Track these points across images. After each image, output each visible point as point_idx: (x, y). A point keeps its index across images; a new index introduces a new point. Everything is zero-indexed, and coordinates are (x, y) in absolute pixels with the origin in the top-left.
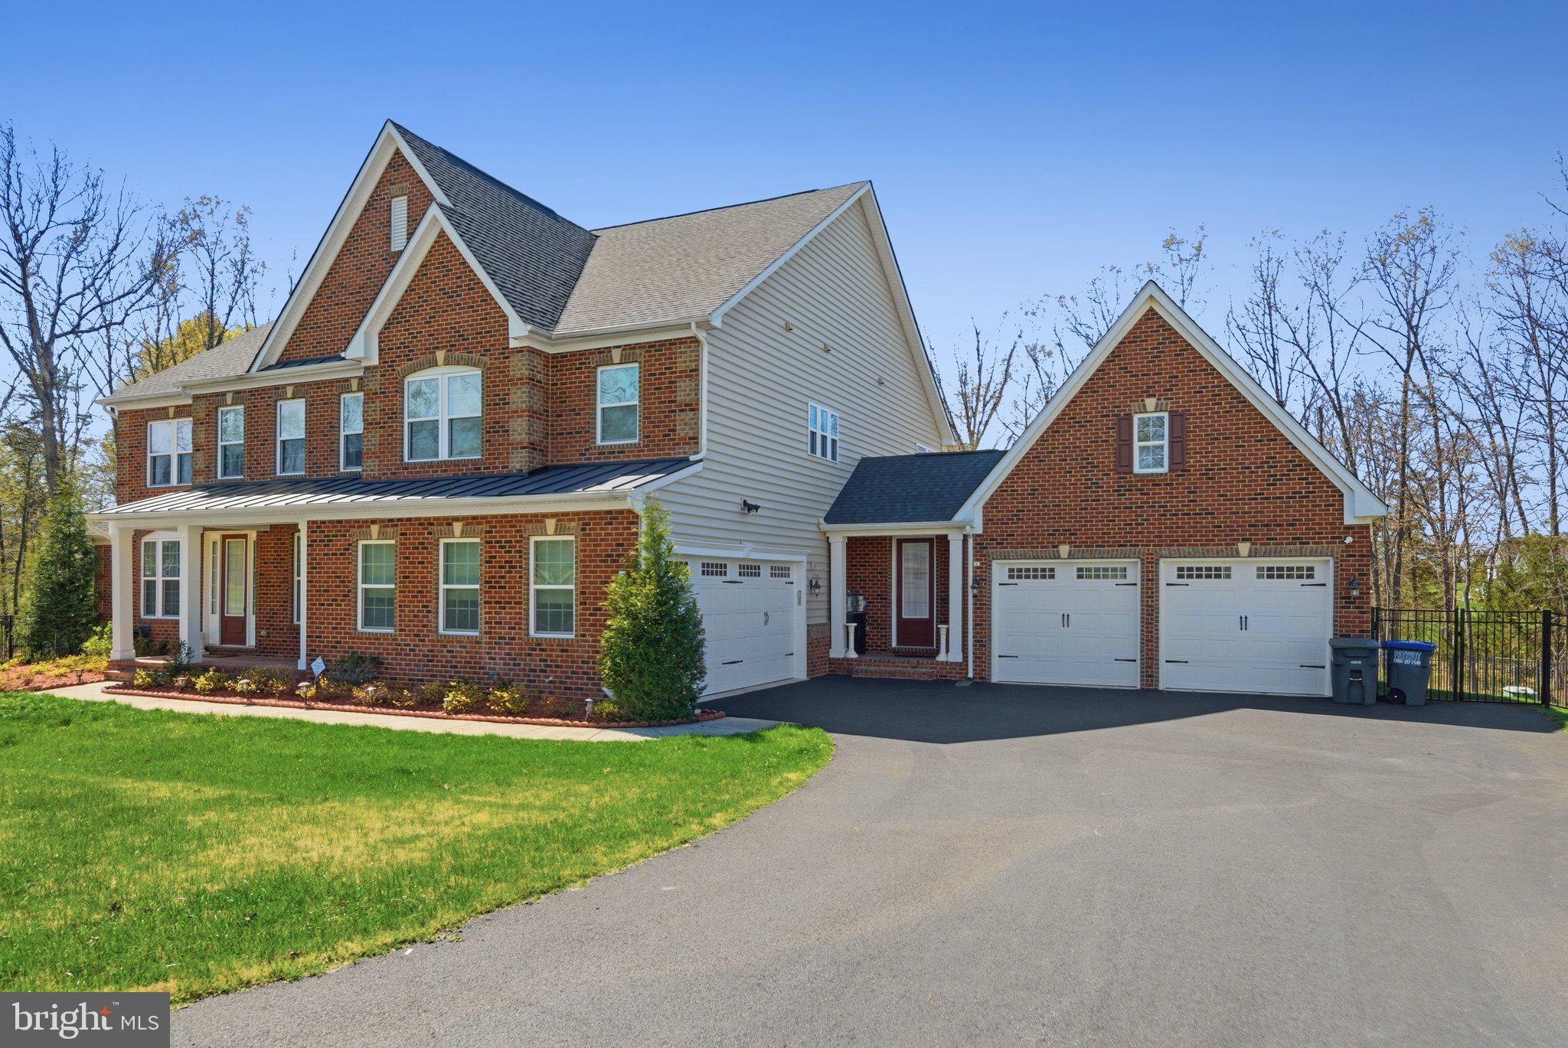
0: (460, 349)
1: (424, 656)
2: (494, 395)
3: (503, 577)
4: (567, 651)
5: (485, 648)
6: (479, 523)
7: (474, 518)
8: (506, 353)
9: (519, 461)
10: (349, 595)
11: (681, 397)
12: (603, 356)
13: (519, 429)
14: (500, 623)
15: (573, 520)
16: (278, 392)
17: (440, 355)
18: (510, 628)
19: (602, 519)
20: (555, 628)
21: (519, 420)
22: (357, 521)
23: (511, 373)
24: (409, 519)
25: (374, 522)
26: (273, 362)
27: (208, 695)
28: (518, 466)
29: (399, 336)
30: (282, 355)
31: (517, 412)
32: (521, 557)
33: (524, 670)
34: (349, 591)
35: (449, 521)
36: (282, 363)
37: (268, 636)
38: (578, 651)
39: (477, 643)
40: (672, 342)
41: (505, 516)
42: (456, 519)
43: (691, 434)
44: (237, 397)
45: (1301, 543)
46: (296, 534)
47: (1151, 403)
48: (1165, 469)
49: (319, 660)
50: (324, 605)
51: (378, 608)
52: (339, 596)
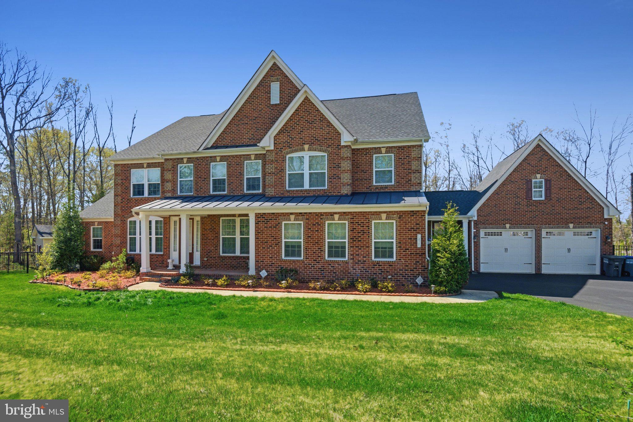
0: (314, 144)
1: (319, 268)
2: (334, 165)
3: (360, 237)
4: (392, 266)
5: (350, 265)
6: (347, 215)
7: (344, 213)
8: (339, 147)
9: (346, 190)
10: (278, 244)
11: (413, 168)
12: (378, 150)
13: (346, 178)
14: (359, 255)
15: (395, 214)
16: (213, 159)
17: (306, 147)
18: (363, 257)
19: (409, 214)
20: (384, 256)
21: (346, 174)
22: (283, 213)
23: (342, 155)
24: (310, 213)
25: (292, 214)
26: (209, 146)
27: (224, 287)
28: (346, 192)
29: (284, 138)
30: (214, 143)
31: (345, 171)
32: (369, 229)
33: (371, 273)
34: (279, 242)
35: (332, 214)
36: (213, 147)
37: (207, 260)
38: (397, 266)
39: (346, 263)
40: (409, 147)
41: (361, 212)
42: (336, 213)
43: (419, 182)
44: (190, 160)
45: (590, 224)
46: (221, 218)
47: (538, 176)
48: (543, 198)
49: (264, 271)
50: (265, 248)
51: (292, 249)
52: (273, 244)
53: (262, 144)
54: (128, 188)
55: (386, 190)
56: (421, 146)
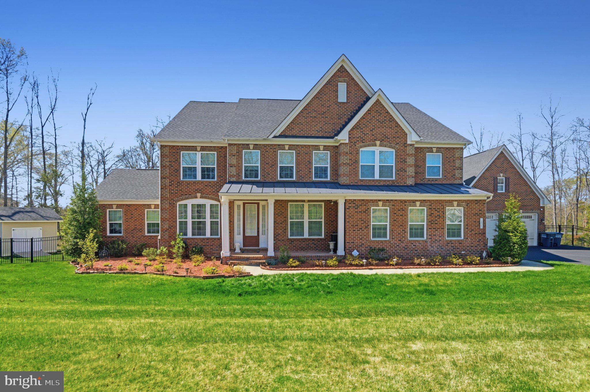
0: (385, 141)
1: (403, 247)
2: (401, 159)
3: (437, 220)
4: (461, 243)
5: (429, 244)
6: (426, 202)
7: (424, 200)
8: (405, 144)
9: (410, 182)
10: (367, 227)
11: (457, 165)
12: (430, 150)
13: (411, 171)
14: (435, 235)
15: (464, 202)
16: (281, 147)
17: (378, 143)
18: (439, 237)
19: (474, 202)
20: (454, 236)
21: (411, 168)
22: (372, 200)
23: (408, 152)
24: (395, 200)
25: (380, 200)
26: (278, 135)
29: (357, 134)
30: (282, 132)
31: (410, 165)
32: (443, 214)
33: (445, 250)
34: (369, 225)
35: (414, 201)
36: (280, 136)
37: (276, 243)
38: (465, 243)
39: (426, 242)
40: (454, 148)
41: (437, 200)
42: (417, 201)
43: (461, 177)
44: (256, 147)
45: (532, 210)
46: (289, 203)
47: (502, 175)
48: (504, 191)
49: (355, 251)
50: (355, 230)
51: (380, 231)
52: (363, 227)
53: (339, 137)
54: (178, 171)
55: (437, 182)
56: (462, 149)
